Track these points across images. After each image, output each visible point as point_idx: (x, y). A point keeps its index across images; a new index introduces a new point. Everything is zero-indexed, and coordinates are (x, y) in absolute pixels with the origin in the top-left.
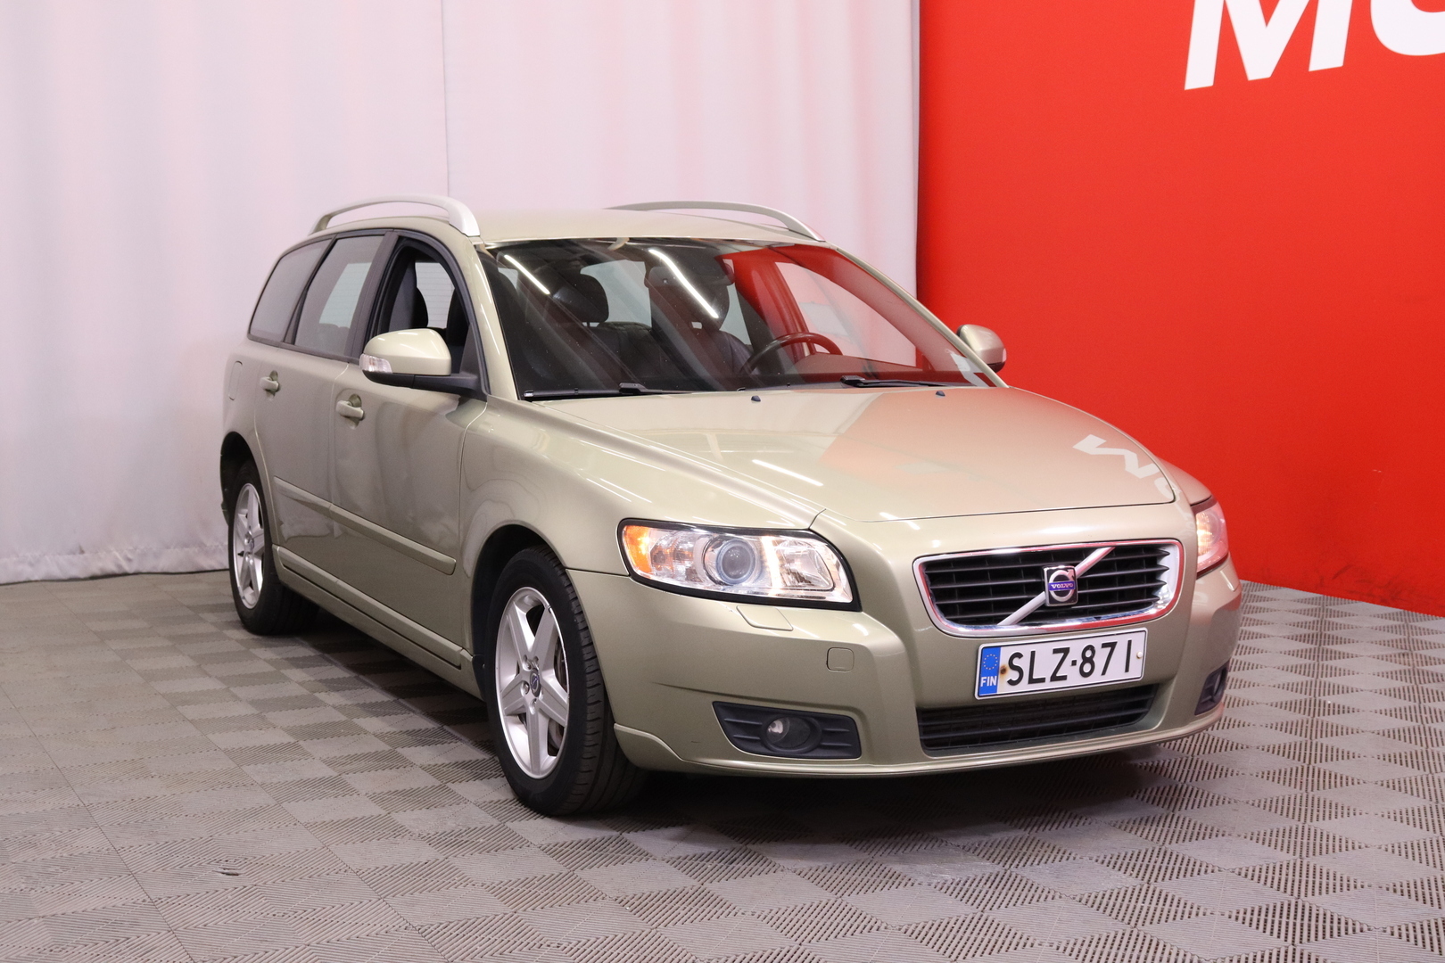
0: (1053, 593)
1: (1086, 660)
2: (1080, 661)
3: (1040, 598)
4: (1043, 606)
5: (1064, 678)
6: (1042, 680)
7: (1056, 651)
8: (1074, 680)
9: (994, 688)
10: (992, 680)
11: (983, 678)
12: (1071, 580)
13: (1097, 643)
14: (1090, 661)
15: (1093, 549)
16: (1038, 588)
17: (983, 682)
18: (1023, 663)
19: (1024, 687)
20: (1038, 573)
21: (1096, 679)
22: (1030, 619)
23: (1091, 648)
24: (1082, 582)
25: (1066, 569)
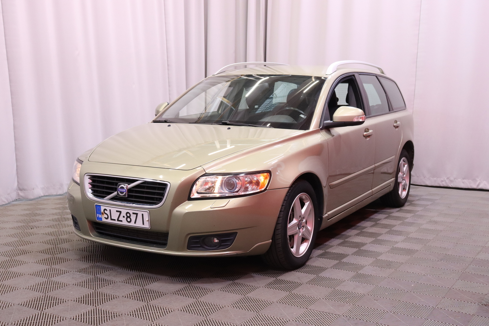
0: (119, 192)
1: (128, 217)
2: (126, 217)
3: (115, 193)
4: (116, 196)
5: (121, 221)
6: (115, 220)
7: (117, 211)
8: (124, 223)
9: (101, 219)
10: (100, 216)
11: (98, 214)
12: (125, 189)
13: (131, 212)
14: (129, 217)
15: (137, 180)
16: (116, 190)
17: (98, 216)
18: (108, 212)
19: (109, 221)
20: (116, 184)
21: (132, 224)
22: (113, 199)
23: (129, 213)
24: (129, 190)
25: (124, 185)
